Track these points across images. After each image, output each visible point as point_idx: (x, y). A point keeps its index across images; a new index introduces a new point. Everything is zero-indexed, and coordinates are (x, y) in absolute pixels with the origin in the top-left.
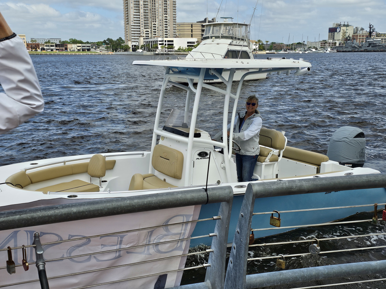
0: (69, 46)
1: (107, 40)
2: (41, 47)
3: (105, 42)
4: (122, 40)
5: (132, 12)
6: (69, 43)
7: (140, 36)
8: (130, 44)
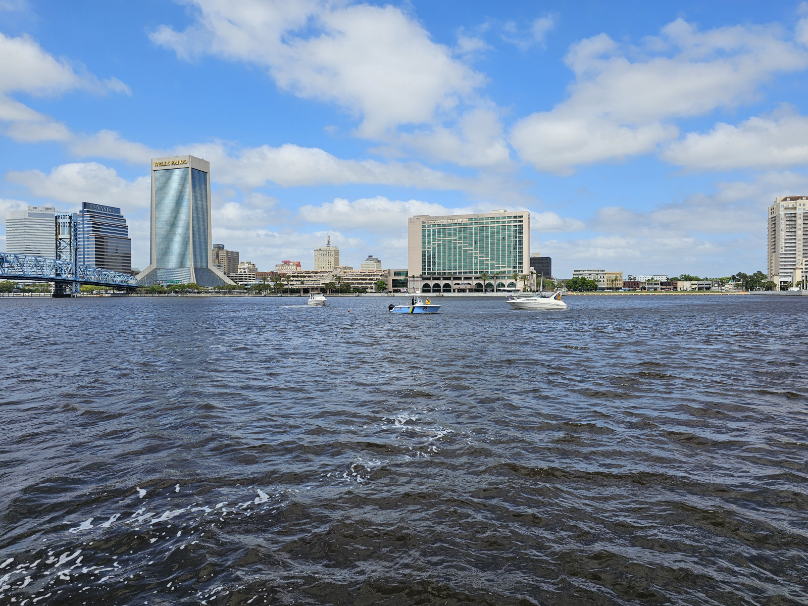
0: (679, 284)
1: (737, 276)
2: (641, 286)
3: (733, 278)
4: (763, 275)
5: (782, 235)
6: (680, 280)
7: (794, 269)
8: (777, 280)
